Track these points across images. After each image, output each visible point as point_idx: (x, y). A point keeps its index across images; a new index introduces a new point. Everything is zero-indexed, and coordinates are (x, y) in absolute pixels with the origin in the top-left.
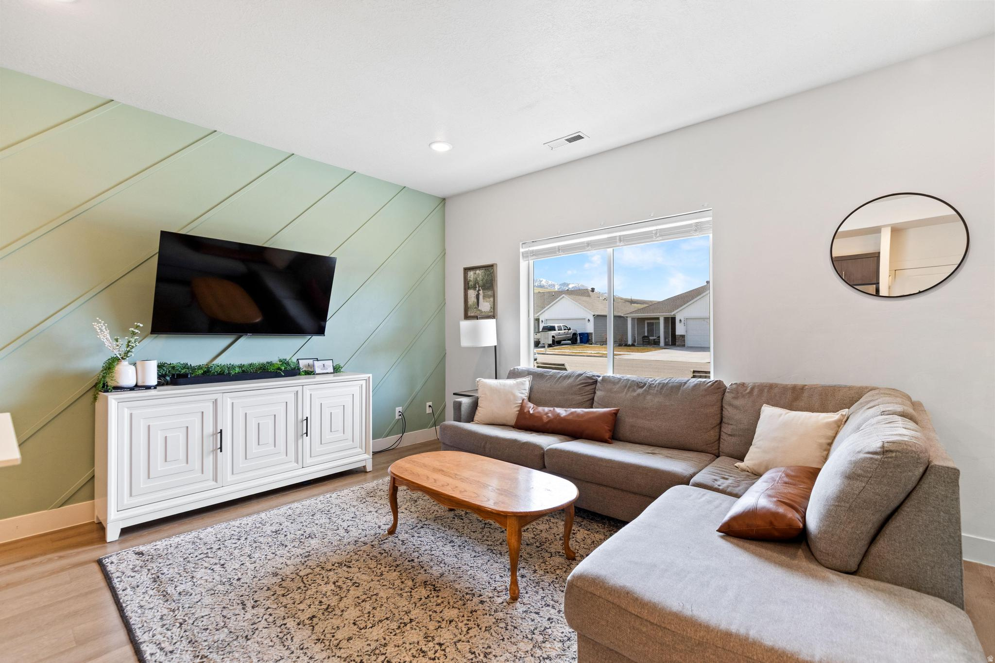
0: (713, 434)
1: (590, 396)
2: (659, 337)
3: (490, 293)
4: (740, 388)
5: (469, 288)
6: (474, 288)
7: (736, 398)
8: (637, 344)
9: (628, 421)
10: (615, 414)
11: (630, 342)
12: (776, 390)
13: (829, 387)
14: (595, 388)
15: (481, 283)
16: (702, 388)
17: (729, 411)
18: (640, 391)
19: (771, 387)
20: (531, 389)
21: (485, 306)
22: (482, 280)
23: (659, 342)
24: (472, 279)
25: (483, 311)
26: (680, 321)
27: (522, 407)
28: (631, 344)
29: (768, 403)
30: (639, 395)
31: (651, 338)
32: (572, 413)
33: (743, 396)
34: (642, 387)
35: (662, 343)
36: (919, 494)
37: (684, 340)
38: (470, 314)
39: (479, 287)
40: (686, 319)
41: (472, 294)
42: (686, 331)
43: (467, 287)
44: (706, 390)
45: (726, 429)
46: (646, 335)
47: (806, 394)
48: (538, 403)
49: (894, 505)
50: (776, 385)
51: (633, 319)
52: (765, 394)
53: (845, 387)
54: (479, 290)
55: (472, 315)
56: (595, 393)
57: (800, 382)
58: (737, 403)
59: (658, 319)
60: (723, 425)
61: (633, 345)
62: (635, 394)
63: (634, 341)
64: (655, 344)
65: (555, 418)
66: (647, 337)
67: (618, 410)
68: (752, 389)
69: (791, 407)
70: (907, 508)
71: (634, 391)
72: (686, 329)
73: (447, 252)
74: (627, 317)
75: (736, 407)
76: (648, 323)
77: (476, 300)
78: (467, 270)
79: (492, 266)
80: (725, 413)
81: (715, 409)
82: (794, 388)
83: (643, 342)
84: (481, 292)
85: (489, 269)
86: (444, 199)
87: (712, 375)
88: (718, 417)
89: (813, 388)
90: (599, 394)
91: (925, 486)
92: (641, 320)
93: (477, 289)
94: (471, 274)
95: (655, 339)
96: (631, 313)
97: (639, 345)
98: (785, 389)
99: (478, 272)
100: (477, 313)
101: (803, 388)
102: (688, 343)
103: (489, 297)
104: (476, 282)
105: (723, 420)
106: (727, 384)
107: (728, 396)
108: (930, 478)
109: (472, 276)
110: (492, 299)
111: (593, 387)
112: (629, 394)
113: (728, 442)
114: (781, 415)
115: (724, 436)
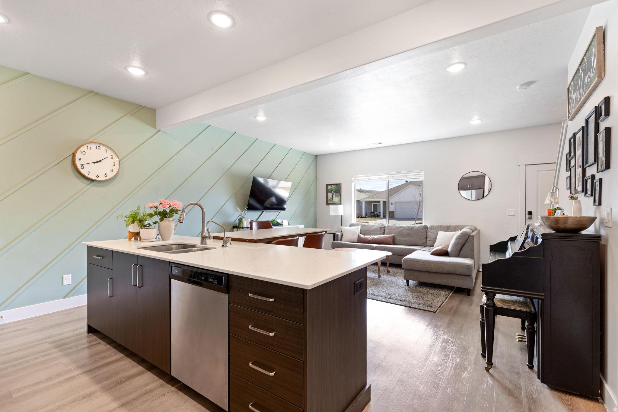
0: (424, 241)
1: (383, 232)
2: (380, 212)
3: (338, 194)
4: (432, 227)
5: (328, 192)
6: (331, 192)
7: (431, 230)
8: (368, 217)
9: (398, 238)
10: (394, 236)
11: (364, 215)
12: (443, 227)
13: (457, 226)
14: (385, 229)
15: (334, 190)
16: (421, 227)
17: (429, 234)
18: (401, 229)
19: (441, 226)
20: (361, 230)
21: (336, 200)
22: (335, 189)
23: (380, 215)
24: (330, 189)
25: (335, 201)
26: (392, 203)
27: (359, 235)
28: (364, 216)
29: (440, 231)
30: (401, 230)
31: (375, 213)
32: (379, 237)
33: (433, 229)
34: (401, 228)
35: (382, 216)
36: (468, 241)
37: (394, 215)
38: (328, 203)
39: (333, 192)
40: (395, 202)
41: (330, 195)
42: (395, 209)
43: (327, 192)
44: (422, 228)
45: (428, 239)
46: (373, 211)
47: (450, 228)
48: (364, 235)
49: (464, 243)
50: (443, 226)
51: (366, 202)
52: (439, 228)
53: (461, 225)
54: (333, 193)
55: (330, 203)
56: (385, 230)
57: (449, 225)
58: (431, 231)
59: (379, 202)
60: (427, 238)
61: (365, 217)
62: (399, 230)
63: (366, 215)
64: (378, 216)
65: (373, 239)
66: (373, 212)
67: (394, 235)
68: (436, 227)
69: (446, 231)
70: (466, 244)
71: (399, 229)
72: (395, 208)
73: (317, 177)
74: (362, 201)
75: (431, 232)
76: (374, 205)
77: (332, 197)
78: (327, 185)
79: (340, 184)
80: (428, 234)
81: (425, 233)
82: (447, 226)
83: (371, 215)
84: (334, 194)
85: (338, 186)
86: (316, 156)
87: (423, 223)
88: (426, 236)
89: (452, 226)
90: (386, 231)
91: (469, 239)
92: (370, 203)
93: (332, 193)
94: (329, 187)
95: (377, 214)
96: (364, 199)
97: (369, 217)
98: (445, 227)
99: (333, 186)
100: (333, 202)
101: (450, 226)
102: (396, 216)
103: (338, 196)
104: (332, 190)
105: (428, 236)
106: (428, 226)
107: (429, 229)
108: (470, 238)
109: (330, 188)
110: (339, 197)
111: (384, 228)
112: (397, 230)
113: (429, 243)
114: (443, 233)
115: (428, 241)
